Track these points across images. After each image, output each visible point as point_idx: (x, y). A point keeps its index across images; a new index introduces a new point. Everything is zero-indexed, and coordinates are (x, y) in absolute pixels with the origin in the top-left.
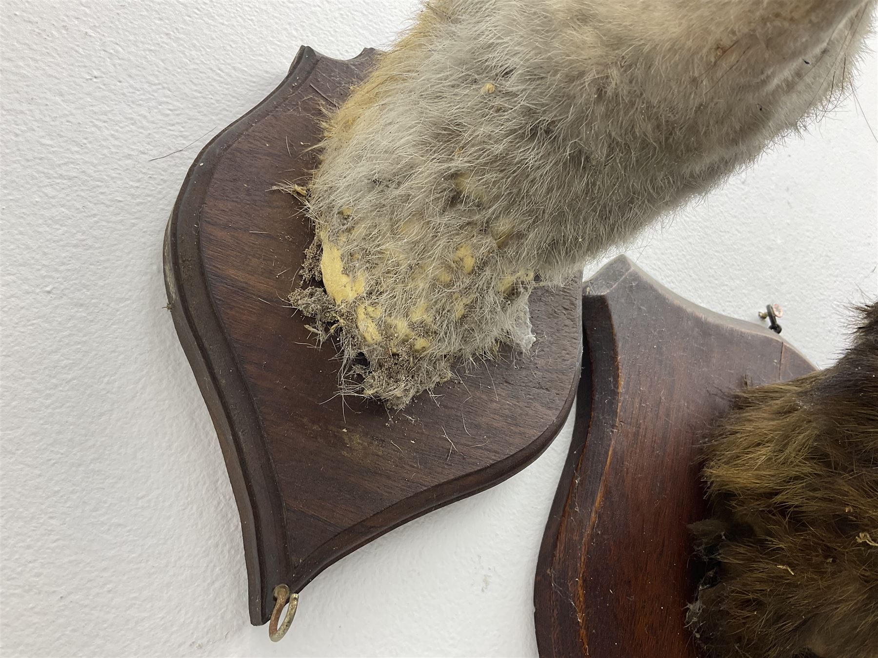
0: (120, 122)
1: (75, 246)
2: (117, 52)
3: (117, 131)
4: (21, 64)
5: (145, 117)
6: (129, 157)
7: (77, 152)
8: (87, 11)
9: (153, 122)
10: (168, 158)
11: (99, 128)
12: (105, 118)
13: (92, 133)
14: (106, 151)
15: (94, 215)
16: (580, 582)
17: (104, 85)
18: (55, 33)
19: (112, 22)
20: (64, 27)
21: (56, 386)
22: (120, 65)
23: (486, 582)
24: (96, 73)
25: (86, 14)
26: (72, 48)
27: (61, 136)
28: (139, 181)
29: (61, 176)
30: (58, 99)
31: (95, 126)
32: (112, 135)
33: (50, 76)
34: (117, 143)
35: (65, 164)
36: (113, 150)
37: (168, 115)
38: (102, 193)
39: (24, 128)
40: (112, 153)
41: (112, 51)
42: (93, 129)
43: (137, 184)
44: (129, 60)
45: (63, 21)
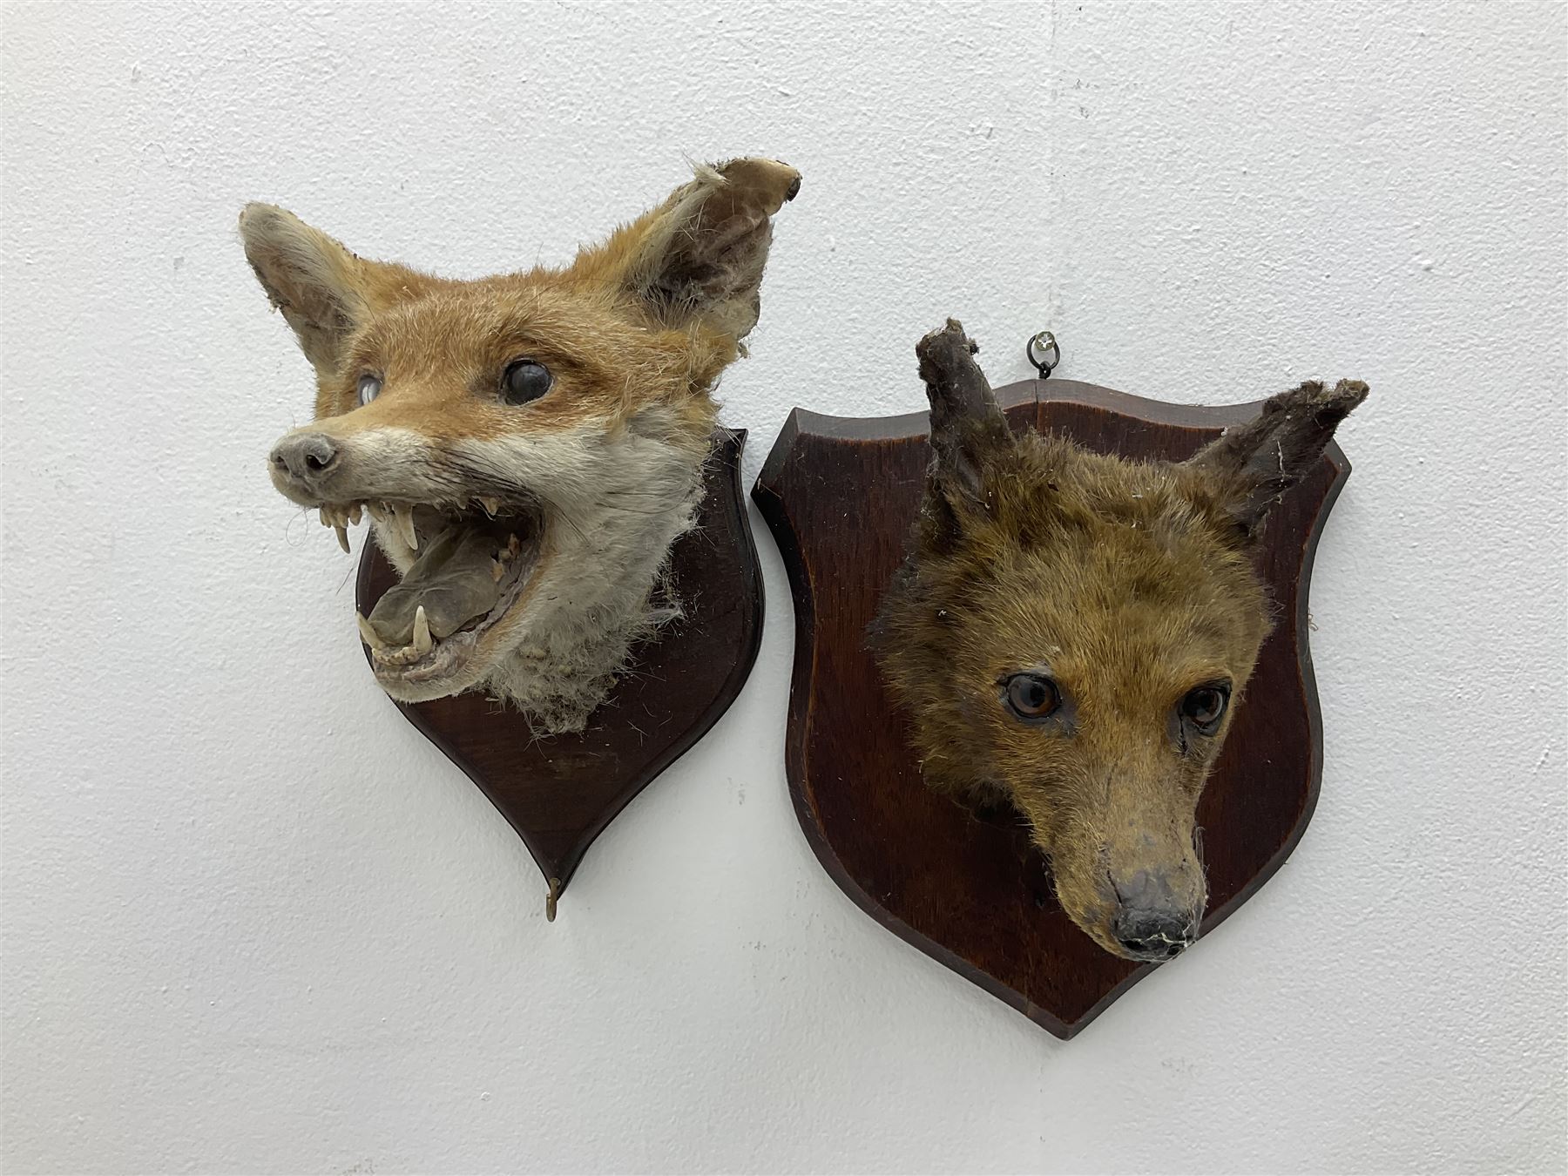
0: (301, 574)
1: (328, 692)
2: (264, 514)
3: (303, 584)
4: (217, 573)
5: (313, 558)
6: (322, 600)
7: (289, 620)
8: (225, 491)
9: (322, 559)
10: (347, 583)
11: (290, 590)
12: (289, 579)
13: (289, 597)
14: (305, 606)
15: (326, 662)
16: (807, 783)
17: (273, 550)
18: (219, 530)
19: (247, 489)
20: (222, 519)
21: (370, 794)
22: (273, 524)
23: (742, 796)
24: (263, 544)
25: (228, 496)
26: (238, 535)
27: (272, 614)
28: (338, 615)
29: (290, 646)
30: (254, 585)
31: (287, 590)
32: (302, 590)
33: (239, 569)
34: (308, 594)
35: (288, 634)
36: (310, 601)
37: (328, 544)
38: (322, 642)
39: (249, 624)
40: (310, 605)
41: (262, 516)
42: (288, 594)
43: (339, 619)
44: (277, 515)
45: (218, 515)
